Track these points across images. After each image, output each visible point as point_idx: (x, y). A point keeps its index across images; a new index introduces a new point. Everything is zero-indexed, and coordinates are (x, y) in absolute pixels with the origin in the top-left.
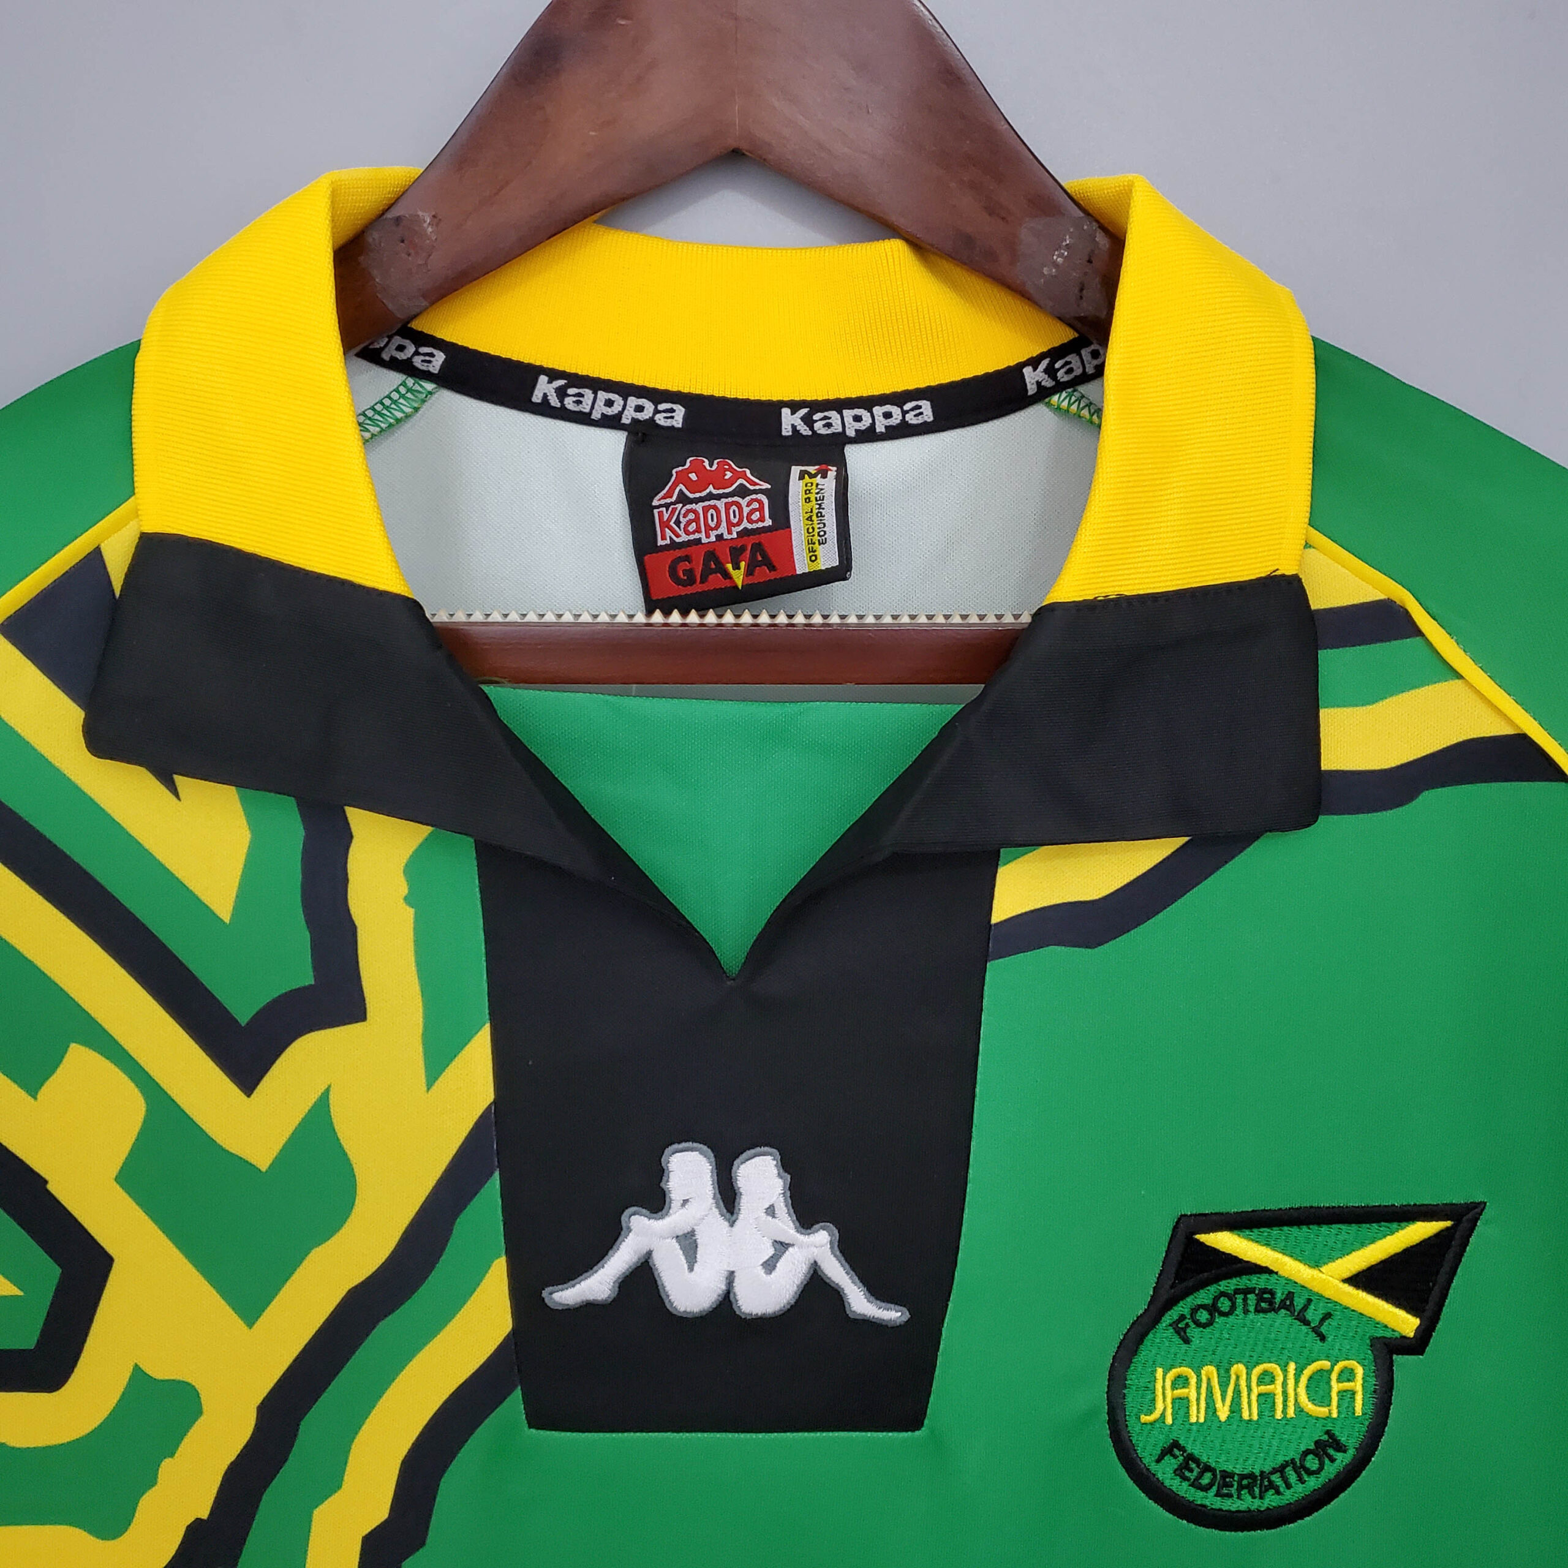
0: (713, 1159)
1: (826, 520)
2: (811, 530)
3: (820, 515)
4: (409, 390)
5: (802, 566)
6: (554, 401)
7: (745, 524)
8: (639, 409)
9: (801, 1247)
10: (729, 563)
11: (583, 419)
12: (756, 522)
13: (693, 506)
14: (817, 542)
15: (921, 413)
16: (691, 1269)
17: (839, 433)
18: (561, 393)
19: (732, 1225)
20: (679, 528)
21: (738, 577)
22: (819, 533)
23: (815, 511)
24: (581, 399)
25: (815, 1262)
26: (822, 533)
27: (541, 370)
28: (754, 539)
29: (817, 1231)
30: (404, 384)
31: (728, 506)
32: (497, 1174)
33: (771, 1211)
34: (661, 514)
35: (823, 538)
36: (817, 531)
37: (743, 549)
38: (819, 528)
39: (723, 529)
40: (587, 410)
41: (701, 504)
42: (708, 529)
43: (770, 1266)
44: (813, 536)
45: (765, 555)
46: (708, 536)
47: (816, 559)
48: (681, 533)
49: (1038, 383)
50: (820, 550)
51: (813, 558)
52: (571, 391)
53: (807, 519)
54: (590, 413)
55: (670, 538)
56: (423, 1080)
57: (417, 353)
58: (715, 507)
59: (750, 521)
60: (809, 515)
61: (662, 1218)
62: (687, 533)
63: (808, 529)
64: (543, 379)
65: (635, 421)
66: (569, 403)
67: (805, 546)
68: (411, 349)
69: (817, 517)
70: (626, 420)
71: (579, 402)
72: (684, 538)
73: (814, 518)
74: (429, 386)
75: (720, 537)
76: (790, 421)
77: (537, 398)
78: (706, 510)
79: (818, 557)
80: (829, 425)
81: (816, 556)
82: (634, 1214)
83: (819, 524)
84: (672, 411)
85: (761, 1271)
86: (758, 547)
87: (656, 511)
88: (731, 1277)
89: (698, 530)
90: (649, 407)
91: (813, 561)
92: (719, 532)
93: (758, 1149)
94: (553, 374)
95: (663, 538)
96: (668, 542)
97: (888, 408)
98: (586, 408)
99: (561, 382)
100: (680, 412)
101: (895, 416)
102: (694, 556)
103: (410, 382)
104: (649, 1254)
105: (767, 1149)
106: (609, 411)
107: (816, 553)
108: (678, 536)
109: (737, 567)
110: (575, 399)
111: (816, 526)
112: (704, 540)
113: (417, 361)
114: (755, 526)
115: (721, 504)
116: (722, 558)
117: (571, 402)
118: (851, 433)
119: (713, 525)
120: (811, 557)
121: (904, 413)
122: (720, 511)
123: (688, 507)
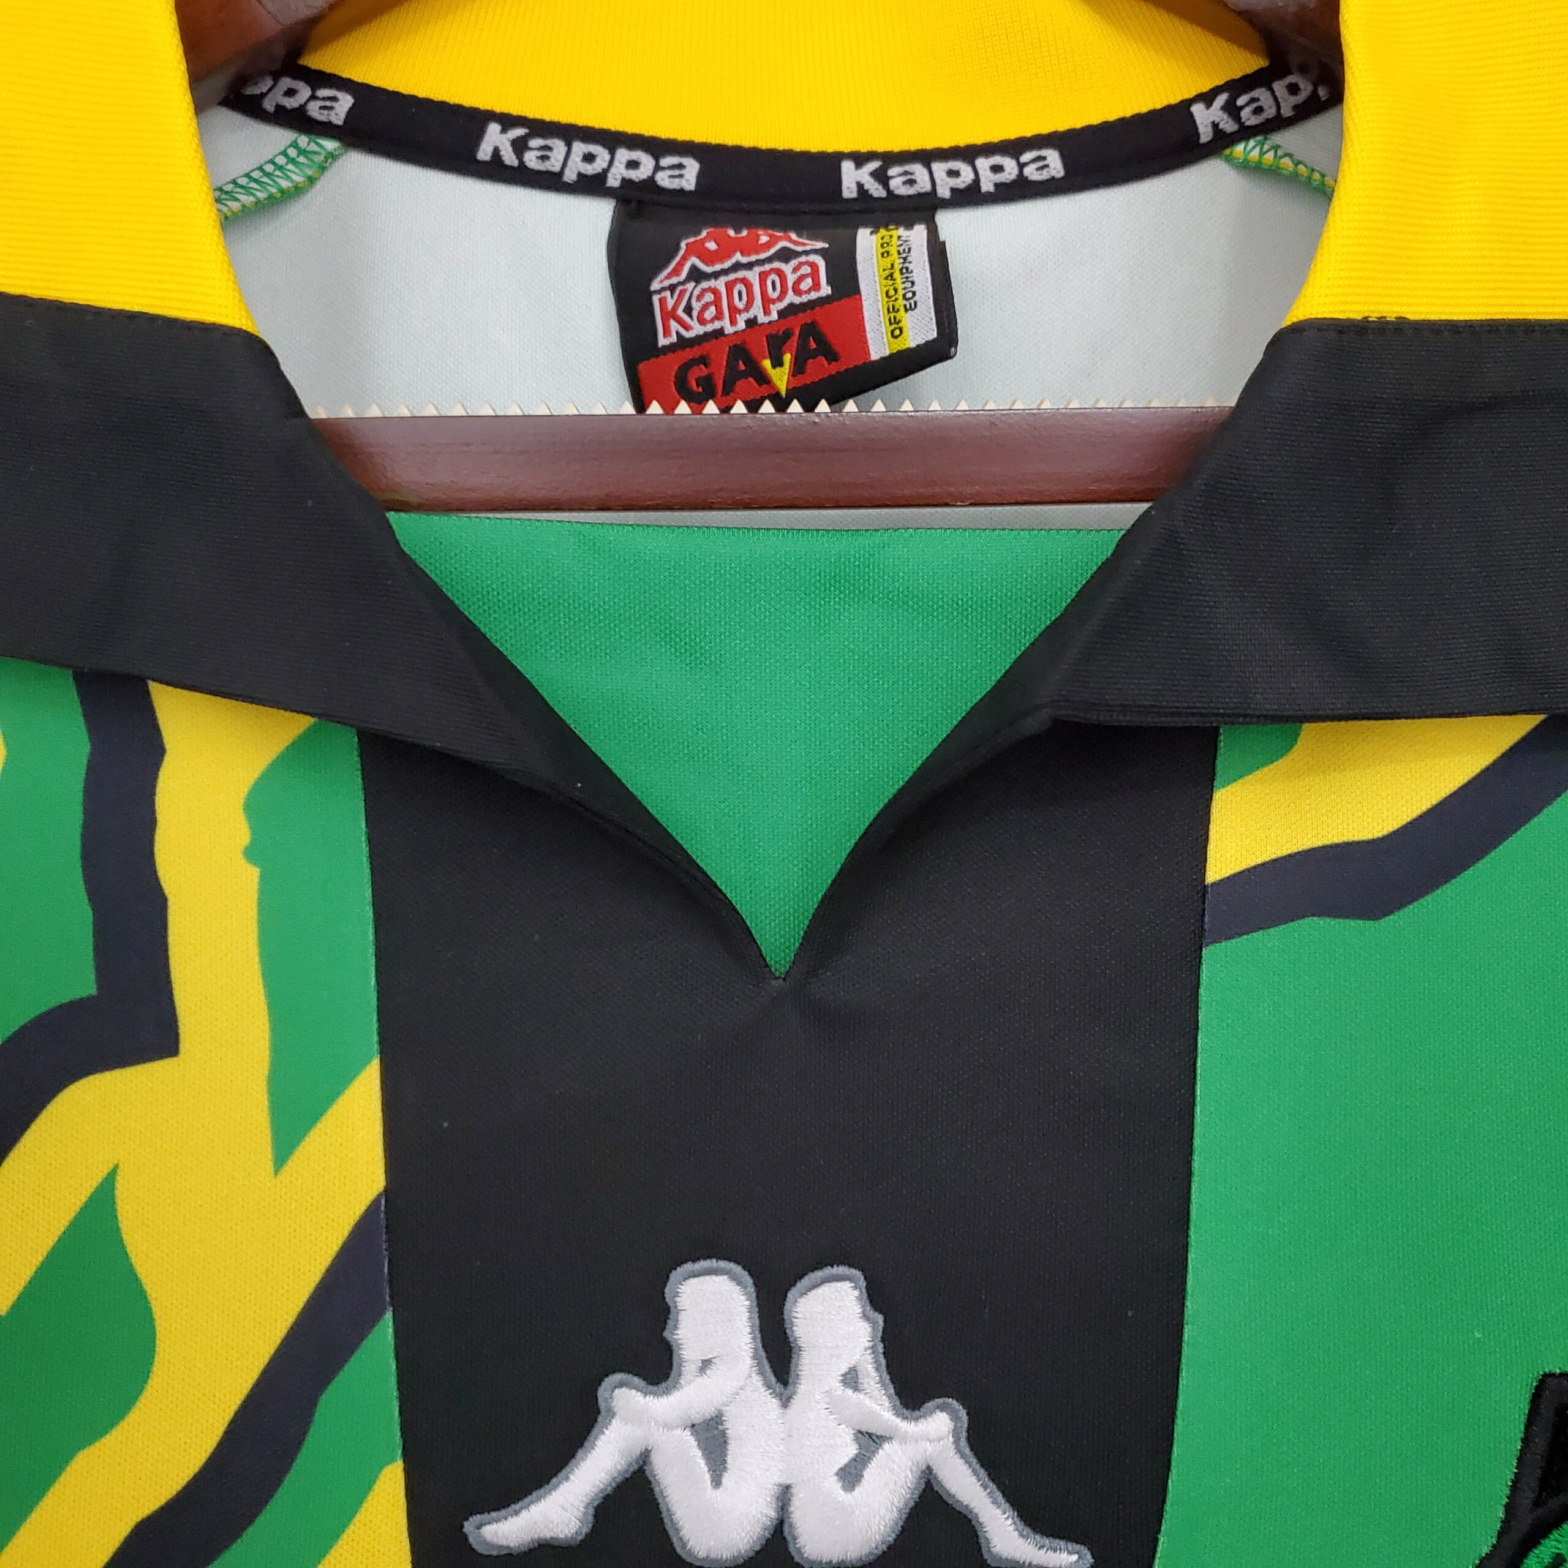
0: (752, 1289)
1: (915, 277)
2: (892, 292)
3: (905, 270)
4: (302, 152)
5: (879, 347)
6: (509, 158)
7: (791, 298)
8: (633, 165)
9: (904, 1439)
10: (764, 358)
11: (551, 182)
12: (808, 292)
13: (712, 283)
14: (902, 309)
15: (1047, 166)
16: (717, 1482)
17: (926, 194)
18: (520, 146)
19: (785, 1402)
20: (691, 316)
21: (781, 378)
22: (904, 295)
23: (897, 267)
24: (548, 153)
25: (929, 1468)
26: (909, 295)
27: (490, 116)
28: (805, 318)
29: (931, 1412)
30: (294, 144)
31: (763, 277)
32: (389, 1316)
33: (851, 1379)
34: (663, 302)
35: (912, 302)
36: (901, 292)
37: (787, 335)
38: (905, 288)
39: (757, 310)
40: (557, 168)
41: (723, 280)
42: (734, 311)
43: (851, 1475)
44: (896, 299)
45: (822, 341)
46: (733, 322)
47: (901, 332)
48: (694, 323)
49: (1215, 125)
50: (907, 320)
51: (896, 331)
52: (535, 143)
53: (886, 278)
54: (561, 173)
55: (677, 333)
56: (268, 1154)
57: (313, 97)
58: (745, 281)
59: (797, 292)
60: (887, 273)
61: (667, 1392)
62: (702, 321)
63: (887, 293)
64: (494, 128)
65: (626, 182)
66: (531, 159)
67: (883, 318)
68: (305, 92)
69: (902, 273)
70: (613, 181)
71: (544, 158)
72: (698, 330)
73: (897, 275)
74: (330, 145)
75: (751, 323)
76: (851, 178)
77: (484, 153)
78: (729, 286)
79: (904, 330)
80: (911, 182)
81: (901, 330)
82: (621, 1385)
83: (904, 283)
84: (680, 166)
85: (834, 1485)
86: (811, 330)
87: (656, 299)
88: (784, 1496)
89: (719, 316)
90: (647, 163)
91: (896, 337)
92: (750, 315)
93: (828, 1271)
94: (507, 121)
95: (667, 332)
96: (674, 338)
97: (997, 160)
98: (554, 164)
99: (519, 132)
100: (692, 168)
101: (1007, 169)
102: (713, 355)
103: (303, 140)
104: (645, 1457)
105: (842, 1270)
106: (590, 169)
107: (900, 325)
108: (687, 328)
109: (777, 363)
110: (539, 153)
111: (900, 287)
112: (729, 330)
113: (314, 110)
114: (805, 298)
115: (753, 276)
116: (754, 351)
117: (534, 158)
118: (944, 192)
119: (740, 305)
120: (892, 332)
121: (1022, 166)
122: (752, 286)
123: (705, 285)
